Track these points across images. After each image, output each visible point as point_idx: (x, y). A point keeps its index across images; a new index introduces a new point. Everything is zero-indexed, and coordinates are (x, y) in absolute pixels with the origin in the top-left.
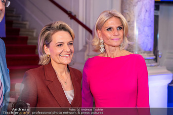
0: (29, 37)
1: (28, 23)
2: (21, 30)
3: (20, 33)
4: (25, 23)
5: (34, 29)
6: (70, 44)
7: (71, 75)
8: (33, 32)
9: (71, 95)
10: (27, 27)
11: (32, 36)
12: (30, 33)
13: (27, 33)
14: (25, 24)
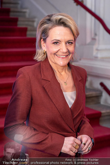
0: (29, 28)
1: (27, 11)
2: (20, 19)
3: (19, 23)
4: (24, 10)
5: (35, 17)
6: (69, 43)
7: (72, 74)
8: (33, 21)
9: (72, 98)
10: (27, 15)
11: (33, 26)
12: (30, 23)
13: (26, 23)
14: (25, 12)
